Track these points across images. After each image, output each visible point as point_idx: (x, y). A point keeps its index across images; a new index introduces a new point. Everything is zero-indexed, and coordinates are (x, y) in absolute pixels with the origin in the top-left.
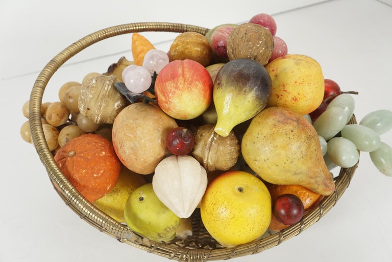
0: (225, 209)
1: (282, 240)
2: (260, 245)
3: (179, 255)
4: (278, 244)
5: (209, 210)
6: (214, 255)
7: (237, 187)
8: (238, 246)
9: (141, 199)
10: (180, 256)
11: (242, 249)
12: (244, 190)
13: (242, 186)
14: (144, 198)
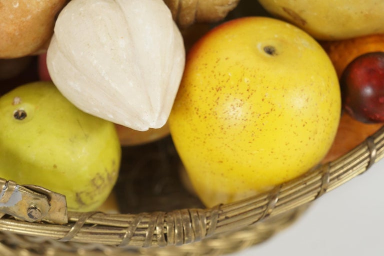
0: (247, 94)
1: (375, 158)
2: (331, 174)
3: (146, 228)
4: (367, 167)
5: (204, 107)
6: (229, 215)
7: (260, 46)
8: (281, 186)
9: (21, 116)
10: (147, 233)
11: (291, 189)
12: (278, 49)
13: (271, 43)
14: (27, 112)
